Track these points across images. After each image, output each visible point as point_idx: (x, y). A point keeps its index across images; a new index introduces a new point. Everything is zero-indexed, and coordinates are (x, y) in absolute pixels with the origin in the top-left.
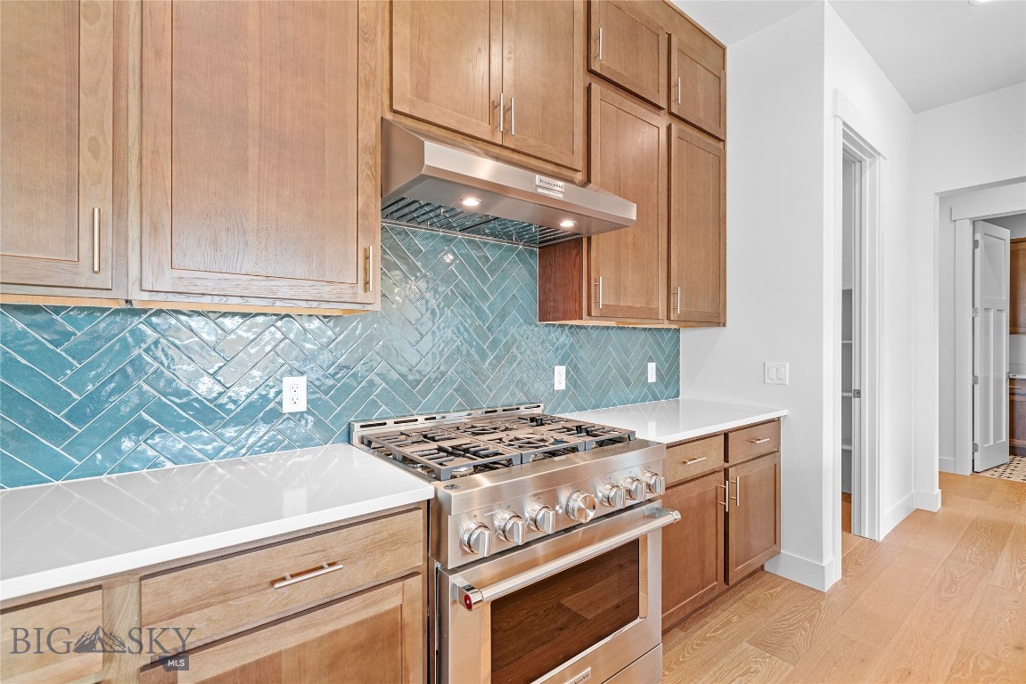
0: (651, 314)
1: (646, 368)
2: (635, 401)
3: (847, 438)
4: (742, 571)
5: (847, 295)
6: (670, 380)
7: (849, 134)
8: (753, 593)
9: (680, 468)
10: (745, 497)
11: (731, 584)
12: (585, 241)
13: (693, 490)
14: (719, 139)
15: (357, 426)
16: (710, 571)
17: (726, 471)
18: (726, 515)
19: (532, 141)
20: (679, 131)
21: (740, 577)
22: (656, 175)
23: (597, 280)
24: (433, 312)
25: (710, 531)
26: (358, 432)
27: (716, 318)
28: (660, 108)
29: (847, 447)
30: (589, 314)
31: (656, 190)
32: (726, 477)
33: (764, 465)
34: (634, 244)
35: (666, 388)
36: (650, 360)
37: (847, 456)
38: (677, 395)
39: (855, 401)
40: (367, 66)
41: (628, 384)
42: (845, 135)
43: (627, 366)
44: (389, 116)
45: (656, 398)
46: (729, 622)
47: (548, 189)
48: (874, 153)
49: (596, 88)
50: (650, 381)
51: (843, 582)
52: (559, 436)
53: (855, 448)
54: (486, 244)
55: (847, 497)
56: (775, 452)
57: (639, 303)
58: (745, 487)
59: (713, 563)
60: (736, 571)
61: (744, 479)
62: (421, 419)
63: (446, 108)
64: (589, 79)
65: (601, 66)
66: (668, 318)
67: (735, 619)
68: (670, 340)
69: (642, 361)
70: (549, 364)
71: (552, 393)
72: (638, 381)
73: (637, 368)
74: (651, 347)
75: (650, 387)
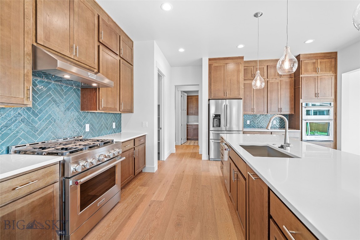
0: (115, 110)
1: (112, 124)
2: (109, 134)
3: (159, 139)
4: (138, 172)
5: (159, 106)
6: (119, 127)
7: (159, 71)
8: (140, 177)
9: (124, 148)
10: (138, 154)
11: (135, 175)
12: (98, 89)
13: (127, 153)
14: (132, 65)
15: (13, 147)
16: (131, 173)
17: (134, 148)
18: (134, 158)
19: (83, 59)
20: (122, 62)
21: (137, 173)
22: (116, 72)
23: (101, 100)
25: (131, 163)
27: (131, 111)
28: (117, 55)
29: (159, 141)
30: (99, 109)
31: (116, 76)
32: (134, 149)
33: (142, 146)
34: (111, 90)
35: (118, 130)
36: (114, 122)
37: (159, 143)
38: (121, 131)
39: (160, 130)
40: (28, 27)
41: (107, 129)
42: (158, 71)
43: (107, 124)
44: (35, 44)
45: (115, 133)
46: (135, 184)
47: (91, 76)
48: (164, 75)
49: (101, 47)
50: (113, 128)
51: (158, 170)
52: (94, 143)
53: (160, 141)
55: (159, 153)
56: (145, 143)
57: (113, 107)
58: (138, 152)
59: (131, 170)
60: (137, 172)
61: (138, 150)
62: (40, 143)
63: (56, 45)
64: (99, 44)
65: (102, 41)
66: (120, 111)
67: (136, 183)
68: (119, 116)
69: (111, 122)
70: (84, 124)
71: (85, 132)
72: (110, 128)
73: (110, 124)
74: (114, 118)
75: (114, 129)
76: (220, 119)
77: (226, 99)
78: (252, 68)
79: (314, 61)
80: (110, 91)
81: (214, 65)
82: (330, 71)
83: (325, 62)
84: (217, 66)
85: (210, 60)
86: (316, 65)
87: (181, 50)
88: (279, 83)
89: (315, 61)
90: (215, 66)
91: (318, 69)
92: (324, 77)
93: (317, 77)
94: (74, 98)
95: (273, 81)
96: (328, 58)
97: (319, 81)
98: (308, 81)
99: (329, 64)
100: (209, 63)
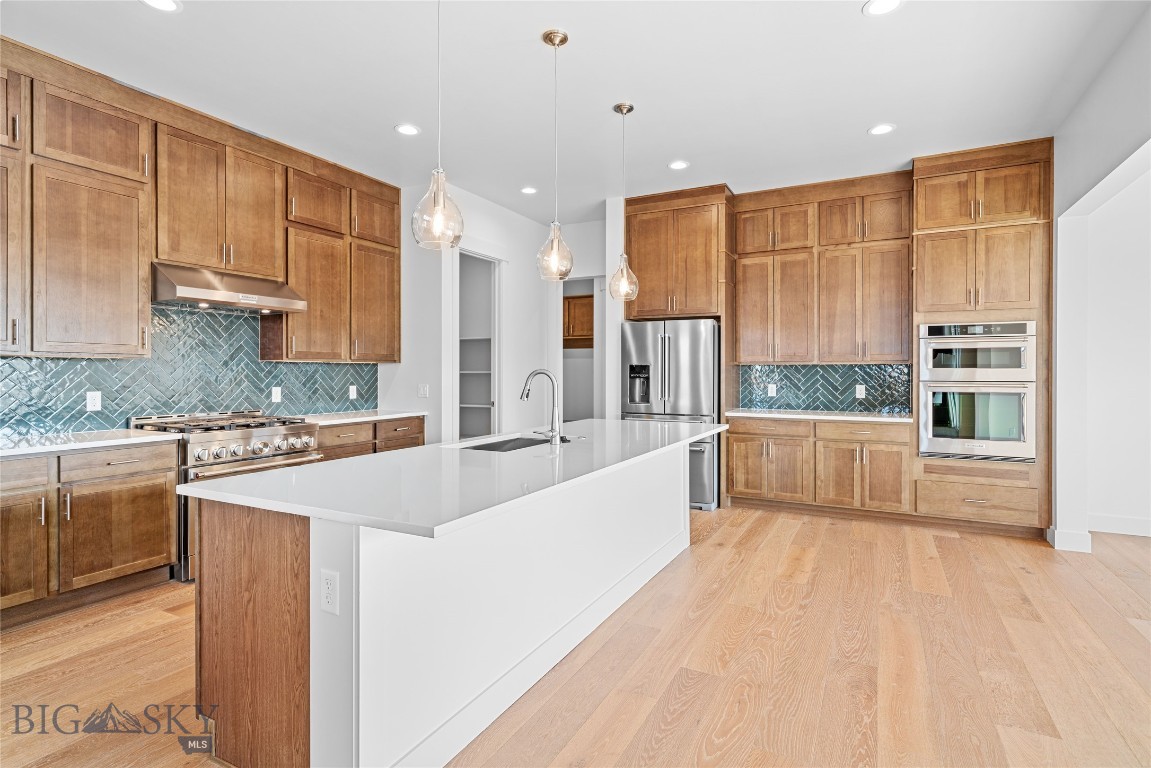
1: (348, 388)
2: (338, 410)
6: (370, 396)
7: (464, 254)
9: (336, 439)
14: (395, 248)
15: (133, 419)
19: (246, 264)
20: (359, 246)
23: (292, 338)
24: (183, 355)
26: (134, 422)
27: (393, 356)
28: (343, 235)
30: (287, 357)
34: (321, 316)
35: (366, 401)
36: (352, 384)
38: (376, 407)
41: (332, 399)
43: (332, 388)
44: (156, 261)
45: (356, 407)
47: (246, 300)
48: (497, 260)
49: (292, 229)
50: (351, 397)
54: (220, 315)
56: (417, 437)
57: (325, 350)
62: (175, 416)
64: (287, 224)
65: (295, 216)
66: (350, 357)
68: (369, 371)
69: (345, 384)
70: (268, 386)
71: (270, 404)
72: (341, 397)
73: (341, 389)
74: (352, 375)
75: (352, 402)
76: (648, 379)
77: (664, 319)
78: (770, 213)
79: (963, 177)
80: (319, 317)
81: (639, 217)
82: (1024, 209)
83: (1006, 176)
84: (648, 222)
85: (630, 202)
86: (970, 192)
87: (529, 191)
88: (859, 259)
89: (966, 178)
90: (643, 221)
91: (977, 204)
92: (1000, 232)
93: (972, 234)
94: (245, 335)
95: (837, 254)
96: (1016, 162)
97: (981, 247)
98: (939, 250)
99: (1018, 186)
100: (627, 212)
